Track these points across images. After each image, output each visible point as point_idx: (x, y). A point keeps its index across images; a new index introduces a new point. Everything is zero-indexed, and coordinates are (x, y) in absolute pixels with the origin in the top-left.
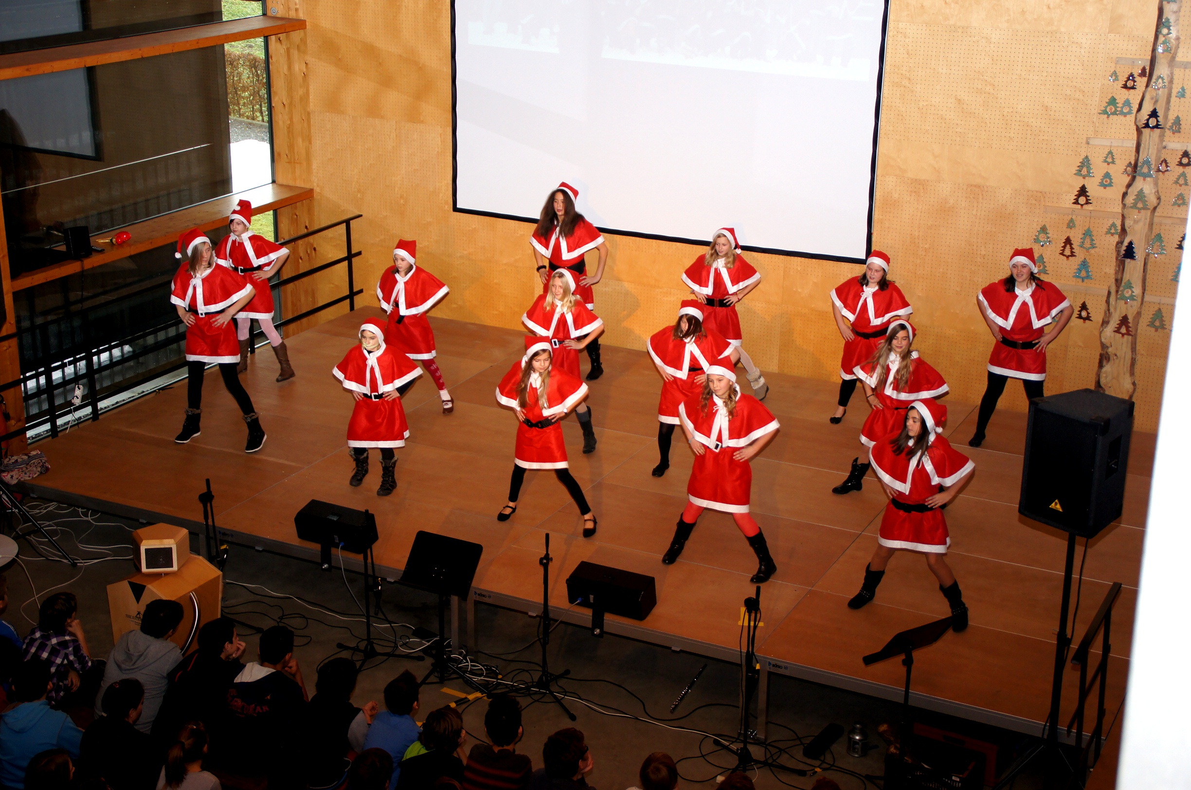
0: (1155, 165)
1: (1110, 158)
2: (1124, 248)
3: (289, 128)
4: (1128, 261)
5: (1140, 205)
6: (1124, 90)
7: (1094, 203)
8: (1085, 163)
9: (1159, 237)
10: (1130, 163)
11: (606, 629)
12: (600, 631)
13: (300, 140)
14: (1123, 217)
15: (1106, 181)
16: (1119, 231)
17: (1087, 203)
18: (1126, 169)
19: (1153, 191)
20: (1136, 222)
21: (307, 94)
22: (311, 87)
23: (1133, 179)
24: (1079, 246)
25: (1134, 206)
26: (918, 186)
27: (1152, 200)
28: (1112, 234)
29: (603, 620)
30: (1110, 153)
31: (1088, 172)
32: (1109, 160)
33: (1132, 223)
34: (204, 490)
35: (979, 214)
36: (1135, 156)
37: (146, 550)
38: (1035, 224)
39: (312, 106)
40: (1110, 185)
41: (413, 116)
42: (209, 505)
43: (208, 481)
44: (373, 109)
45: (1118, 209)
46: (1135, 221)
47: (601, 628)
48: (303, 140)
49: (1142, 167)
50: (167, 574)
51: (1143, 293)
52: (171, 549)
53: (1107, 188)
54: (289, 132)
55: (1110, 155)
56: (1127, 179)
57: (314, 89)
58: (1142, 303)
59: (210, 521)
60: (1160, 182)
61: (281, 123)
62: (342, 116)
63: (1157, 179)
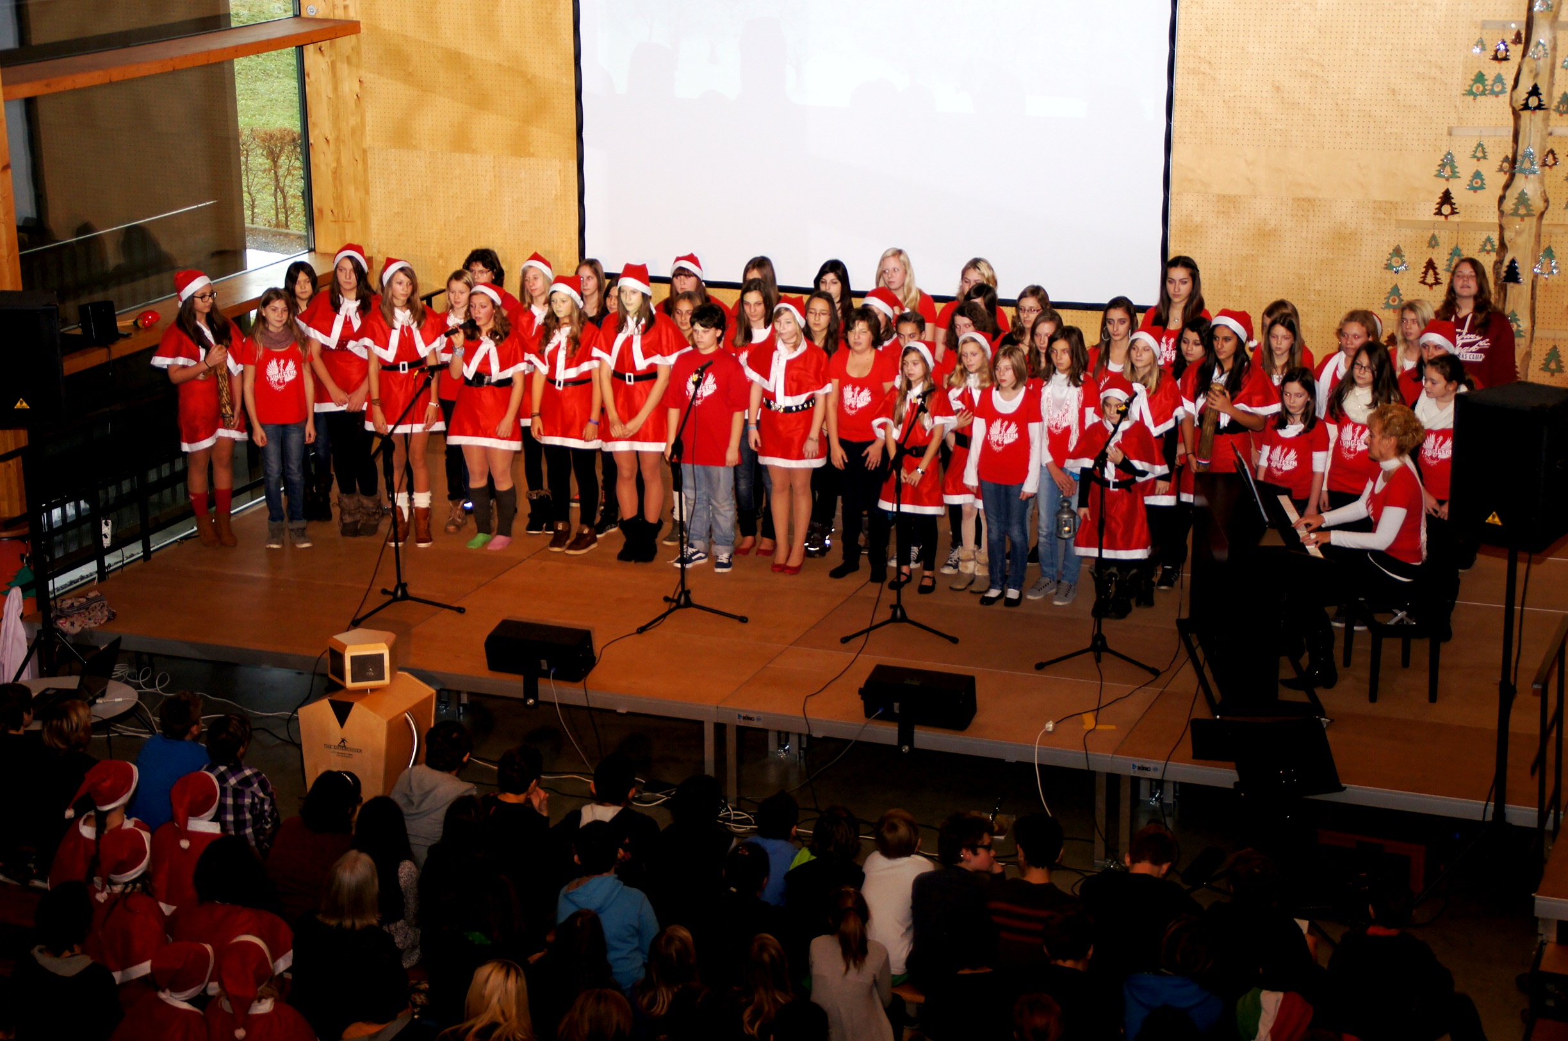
0: (1540, 158)
1: (1480, 152)
2: (1504, 269)
3: (335, 173)
4: (1510, 285)
5: (1522, 211)
6: (1494, 62)
7: (1462, 213)
8: (1448, 164)
9: (1549, 253)
10: (1507, 157)
11: (918, 745)
12: (909, 748)
13: (352, 189)
14: (1502, 228)
15: (1477, 183)
16: (1496, 247)
17: (1453, 212)
18: (1501, 166)
19: (1539, 192)
20: (1519, 233)
21: (363, 124)
22: (367, 114)
23: (1512, 177)
25: (1515, 213)
26: (1228, 204)
27: (1537, 204)
28: (1488, 252)
29: (913, 733)
30: (1480, 145)
31: (1453, 172)
32: (1479, 155)
33: (1513, 235)
35: (1310, 237)
36: (1513, 147)
37: (352, 658)
38: (1385, 246)
39: (368, 142)
40: (1482, 187)
41: (520, 147)
44: (461, 141)
45: (1494, 218)
46: (1516, 232)
47: (911, 744)
48: (356, 189)
49: (1522, 163)
51: (1533, 327)
52: (381, 656)
53: (1479, 191)
54: (335, 179)
55: (1480, 149)
56: (1503, 178)
57: (372, 115)
58: (1532, 341)
60: (1546, 181)
61: (323, 167)
62: (414, 152)
63: (1543, 176)
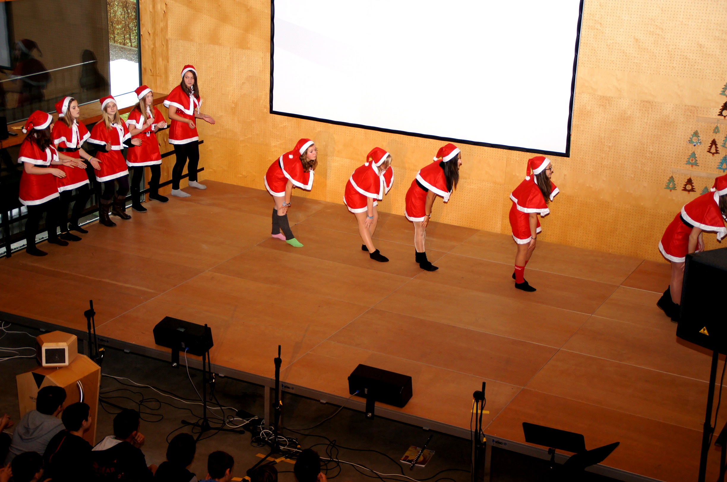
3: (152, 50)
11: (376, 413)
12: (372, 414)
13: (161, 60)
21: (166, 26)
22: (169, 21)
24: (722, 146)
26: (605, 101)
29: (374, 406)
34: (89, 308)
35: (649, 122)
37: (47, 351)
38: (690, 130)
39: (169, 36)
41: (243, 44)
42: (91, 319)
43: (91, 302)
44: (214, 39)
47: (373, 412)
48: (163, 60)
50: (60, 368)
52: (64, 350)
54: (152, 53)
57: (171, 23)
59: (92, 330)
61: (147, 47)
62: (191, 42)
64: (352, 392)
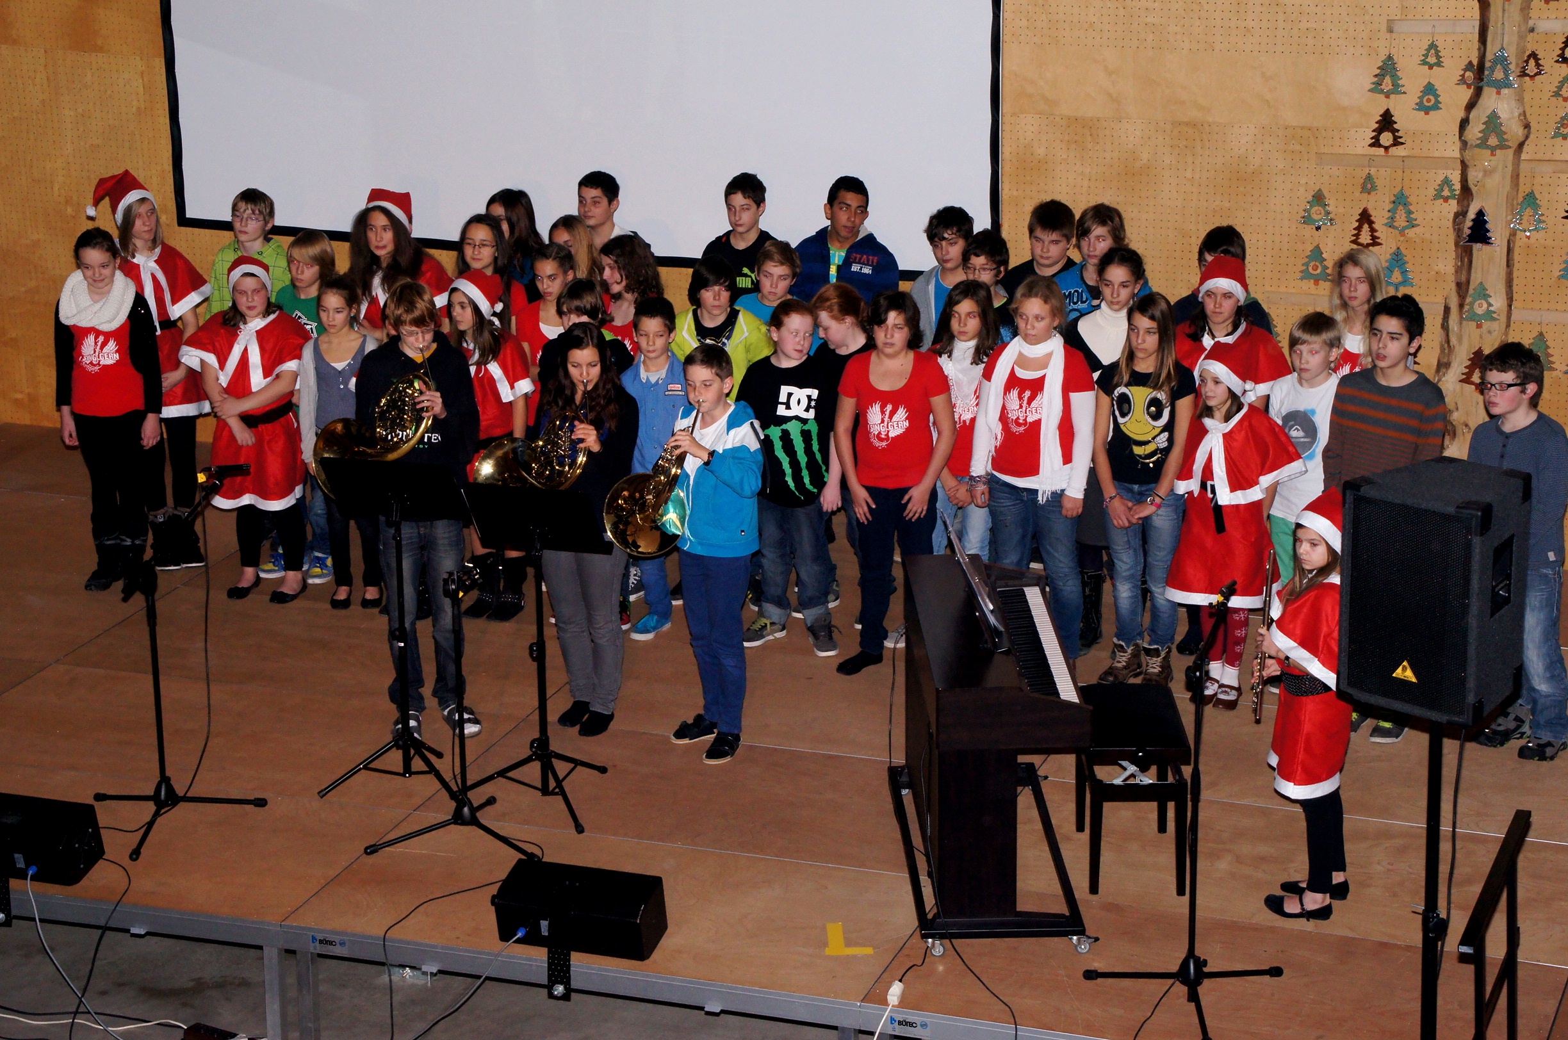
0: (1517, 65)
1: (1433, 56)
2: (1469, 223)
4: (1477, 247)
5: (1493, 141)
7: (1409, 143)
8: (1388, 68)
9: (1531, 200)
10: (1470, 63)
11: (574, 984)
12: (565, 988)
14: (1464, 166)
15: (1429, 101)
16: (1457, 192)
17: (1397, 142)
18: (1463, 76)
19: (1517, 114)
20: (1487, 173)
23: (1478, 92)
24: (1386, 225)
25: (1483, 144)
26: (1082, 130)
27: (1515, 130)
28: (1446, 199)
29: (569, 966)
30: (1433, 46)
31: (1395, 85)
32: (1432, 60)
33: (1480, 175)
35: (1197, 177)
36: (1479, 49)
38: (1302, 190)
40: (1436, 107)
41: (81, 37)
45: (1453, 150)
46: (1485, 171)
47: (566, 981)
49: (1492, 69)
51: (1510, 306)
53: (1431, 113)
55: (1433, 51)
56: (1466, 94)
58: (1508, 326)
60: (1527, 97)
63: (1521, 90)
64: (505, 935)
